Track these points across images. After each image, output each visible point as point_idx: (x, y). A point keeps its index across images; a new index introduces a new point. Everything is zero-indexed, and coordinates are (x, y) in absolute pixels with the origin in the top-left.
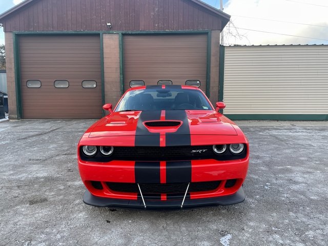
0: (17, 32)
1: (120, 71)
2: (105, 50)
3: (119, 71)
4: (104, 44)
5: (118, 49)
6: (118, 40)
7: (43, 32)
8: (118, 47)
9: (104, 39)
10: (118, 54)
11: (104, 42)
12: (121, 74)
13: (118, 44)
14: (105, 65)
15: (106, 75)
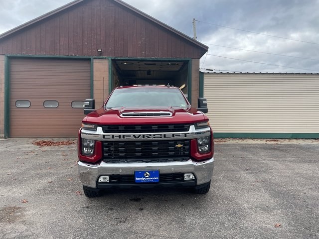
0: (9, 55)
2: (95, 73)
5: (108, 73)
7: (35, 56)
10: (108, 77)
11: (94, 66)
13: (108, 68)
14: (95, 87)
15: (95, 96)
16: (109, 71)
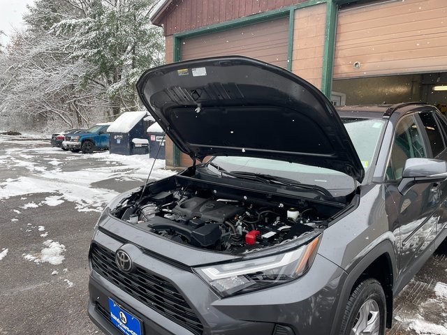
0: (177, 34)
2: (297, 45)
4: (296, 33)
6: (324, 17)
7: (207, 28)
8: (323, 33)
9: (296, 22)
11: (295, 28)
13: (323, 26)
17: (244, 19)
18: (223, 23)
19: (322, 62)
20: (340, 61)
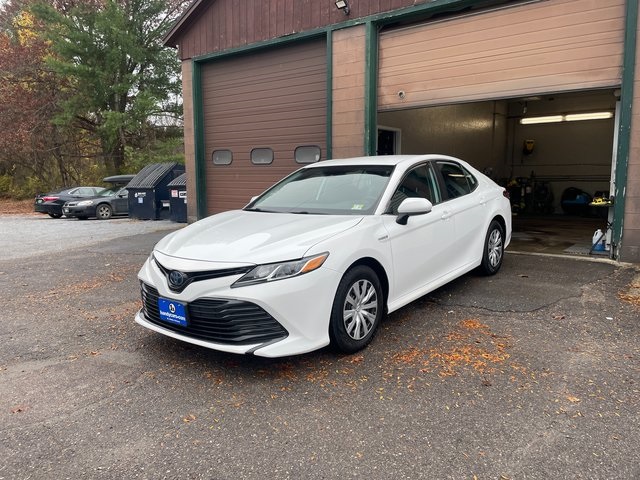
0: (196, 57)
1: (366, 119)
2: (336, 73)
3: (362, 120)
4: (334, 56)
5: (364, 62)
6: (364, 39)
7: (232, 50)
8: (363, 58)
9: (335, 44)
10: (363, 77)
11: (334, 52)
12: (366, 126)
13: (364, 50)
14: (336, 108)
15: (336, 131)
16: (367, 61)
17: (275, 40)
18: (251, 45)
19: (363, 92)
20: (383, 90)
